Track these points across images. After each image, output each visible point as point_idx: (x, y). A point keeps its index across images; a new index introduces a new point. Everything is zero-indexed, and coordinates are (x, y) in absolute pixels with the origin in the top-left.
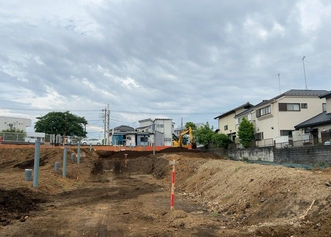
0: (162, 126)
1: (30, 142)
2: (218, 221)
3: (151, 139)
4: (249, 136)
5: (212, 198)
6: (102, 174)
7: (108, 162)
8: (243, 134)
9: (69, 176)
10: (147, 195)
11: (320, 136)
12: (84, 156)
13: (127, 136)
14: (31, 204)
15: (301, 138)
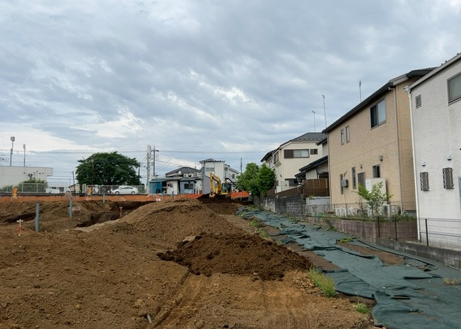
0: (213, 169)
1: (51, 193)
13: (168, 183)
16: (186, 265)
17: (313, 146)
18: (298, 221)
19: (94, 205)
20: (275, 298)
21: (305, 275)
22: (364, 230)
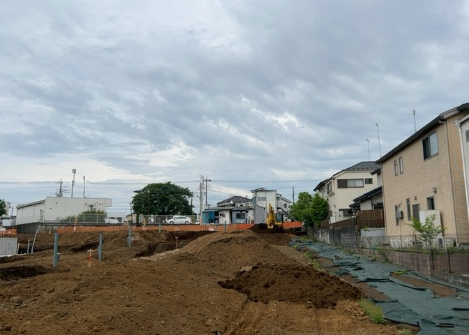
0: (264, 199)
1: (110, 223)
3: (250, 215)
13: (220, 213)
16: (245, 292)
17: (367, 175)
18: (353, 253)
19: (150, 235)
20: (328, 324)
21: (356, 304)
22: (418, 262)
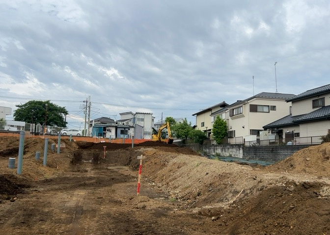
0: (143, 120)
1: (10, 130)
2: (173, 205)
3: (131, 132)
4: (223, 134)
5: (175, 188)
6: (81, 164)
7: (87, 153)
8: (217, 132)
9: (49, 165)
10: (120, 185)
11: (284, 137)
12: (65, 146)
13: (107, 129)
14: (17, 188)
15: (268, 137)
